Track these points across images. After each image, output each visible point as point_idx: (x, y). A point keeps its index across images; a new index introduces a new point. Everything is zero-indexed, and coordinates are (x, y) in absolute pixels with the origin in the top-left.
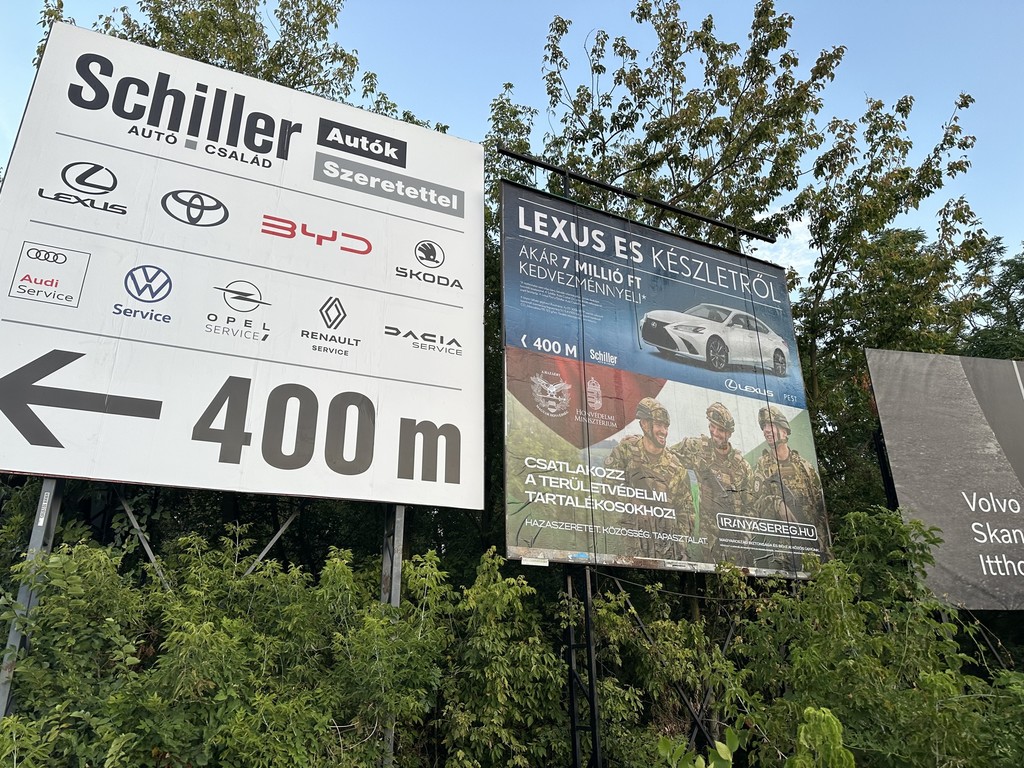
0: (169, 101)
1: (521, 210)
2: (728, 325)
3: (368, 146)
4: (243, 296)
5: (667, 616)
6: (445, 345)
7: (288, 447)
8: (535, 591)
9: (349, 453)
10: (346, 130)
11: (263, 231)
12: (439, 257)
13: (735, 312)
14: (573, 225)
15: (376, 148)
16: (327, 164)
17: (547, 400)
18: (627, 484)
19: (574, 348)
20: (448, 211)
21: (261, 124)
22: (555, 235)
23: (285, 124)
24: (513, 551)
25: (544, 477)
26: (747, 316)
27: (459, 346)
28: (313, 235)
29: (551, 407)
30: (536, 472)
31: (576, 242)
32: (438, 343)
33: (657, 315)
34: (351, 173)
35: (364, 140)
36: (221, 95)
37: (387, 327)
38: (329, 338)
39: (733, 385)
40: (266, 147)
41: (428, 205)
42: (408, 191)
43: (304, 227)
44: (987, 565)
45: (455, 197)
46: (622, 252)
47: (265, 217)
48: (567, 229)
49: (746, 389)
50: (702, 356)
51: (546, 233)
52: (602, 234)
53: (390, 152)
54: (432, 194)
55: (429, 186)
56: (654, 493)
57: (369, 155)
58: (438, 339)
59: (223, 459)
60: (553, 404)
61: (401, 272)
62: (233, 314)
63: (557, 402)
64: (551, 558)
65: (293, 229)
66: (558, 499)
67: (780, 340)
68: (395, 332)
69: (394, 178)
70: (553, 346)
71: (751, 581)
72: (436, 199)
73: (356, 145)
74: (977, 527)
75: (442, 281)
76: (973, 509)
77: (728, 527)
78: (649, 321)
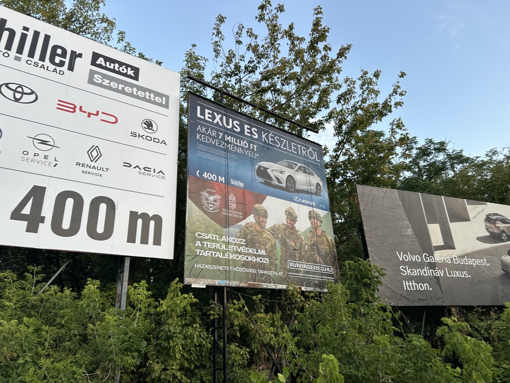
0: (6, 34)
1: (199, 108)
2: (296, 171)
3: (118, 68)
4: (44, 142)
5: (262, 311)
6: (156, 173)
7: (66, 224)
8: (197, 301)
9: (100, 229)
10: (107, 59)
11: (58, 108)
12: (154, 128)
13: (299, 165)
14: (224, 118)
15: (123, 70)
16: (96, 76)
17: (209, 203)
18: (246, 246)
19: (223, 178)
20: (160, 105)
21: (59, 51)
22: (215, 122)
23: (73, 53)
24: (187, 280)
25: (205, 243)
26: (305, 168)
27: (164, 174)
28: (86, 112)
29: (210, 207)
30: (201, 240)
31: (226, 126)
32: (152, 172)
33: (264, 164)
34: (109, 81)
35: (117, 65)
36: (36, 34)
37: (124, 163)
38: (91, 167)
39: (297, 199)
40: (62, 64)
41: (150, 101)
42: (139, 93)
43: (81, 107)
44: (406, 285)
45: (164, 98)
46: (248, 132)
47: (59, 101)
48: (221, 119)
49: (303, 201)
50: (284, 185)
51: (211, 120)
52: (238, 123)
53: (130, 72)
54: (152, 95)
55: (151, 91)
56: (259, 250)
57: (119, 73)
58: (152, 170)
59: (28, 230)
60: (212, 205)
61: (134, 135)
62: (38, 152)
63: (214, 205)
64: (207, 284)
65: (75, 108)
66: (212, 254)
67: (319, 179)
68: (129, 165)
69: (132, 86)
70: (213, 177)
71: (303, 293)
72: (154, 98)
73: (112, 67)
74: (402, 268)
75: (156, 140)
76: (401, 260)
77: (293, 267)
78: (260, 167)
